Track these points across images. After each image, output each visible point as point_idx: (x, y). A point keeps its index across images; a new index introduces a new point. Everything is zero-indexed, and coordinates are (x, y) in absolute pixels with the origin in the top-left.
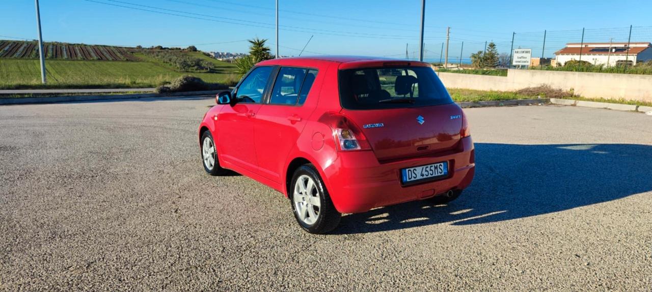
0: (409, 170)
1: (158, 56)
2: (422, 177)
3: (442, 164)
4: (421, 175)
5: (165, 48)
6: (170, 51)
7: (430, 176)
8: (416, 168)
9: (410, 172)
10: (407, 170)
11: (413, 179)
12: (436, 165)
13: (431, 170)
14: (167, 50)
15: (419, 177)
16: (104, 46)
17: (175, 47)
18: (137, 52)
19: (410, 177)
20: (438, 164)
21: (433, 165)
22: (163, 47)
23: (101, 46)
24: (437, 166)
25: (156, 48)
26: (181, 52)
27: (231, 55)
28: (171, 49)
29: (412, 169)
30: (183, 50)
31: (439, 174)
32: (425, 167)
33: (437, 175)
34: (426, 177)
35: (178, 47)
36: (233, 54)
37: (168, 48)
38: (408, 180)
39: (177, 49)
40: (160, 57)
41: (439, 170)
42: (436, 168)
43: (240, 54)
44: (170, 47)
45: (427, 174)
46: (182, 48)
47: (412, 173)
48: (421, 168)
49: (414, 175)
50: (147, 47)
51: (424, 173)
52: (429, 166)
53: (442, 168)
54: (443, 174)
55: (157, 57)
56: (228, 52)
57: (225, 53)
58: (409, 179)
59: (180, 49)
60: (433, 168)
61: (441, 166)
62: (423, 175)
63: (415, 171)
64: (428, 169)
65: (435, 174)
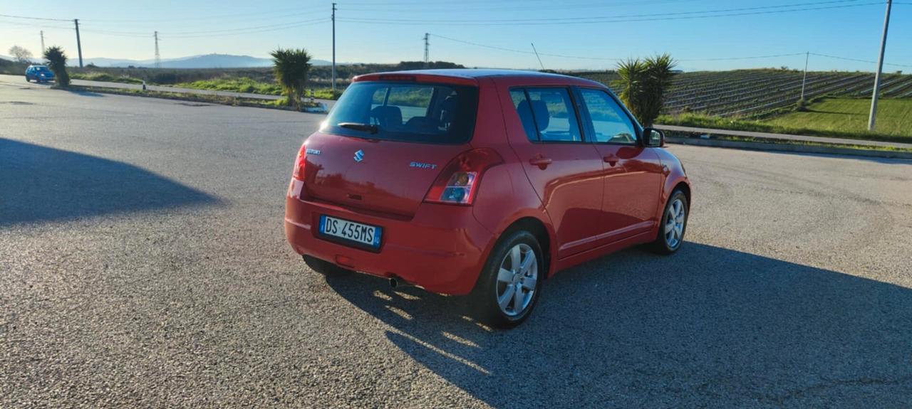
0: (328, 219)
2: (342, 236)
3: (374, 228)
4: (343, 233)
7: (353, 238)
8: (338, 221)
9: (329, 222)
10: (327, 218)
11: (331, 233)
12: (365, 226)
13: (356, 231)
15: (339, 234)
19: (328, 229)
20: (368, 227)
21: (361, 225)
24: (366, 228)
29: (333, 220)
31: (366, 242)
32: (349, 223)
33: (363, 241)
34: (348, 238)
38: (325, 232)
41: (368, 236)
42: (364, 231)
45: (350, 234)
47: (332, 225)
48: (345, 222)
49: (333, 228)
51: (347, 230)
52: (356, 224)
53: (373, 234)
54: (372, 243)
58: (327, 231)
60: (360, 229)
61: (372, 231)
62: (344, 233)
63: (335, 223)
64: (353, 228)
65: (361, 239)
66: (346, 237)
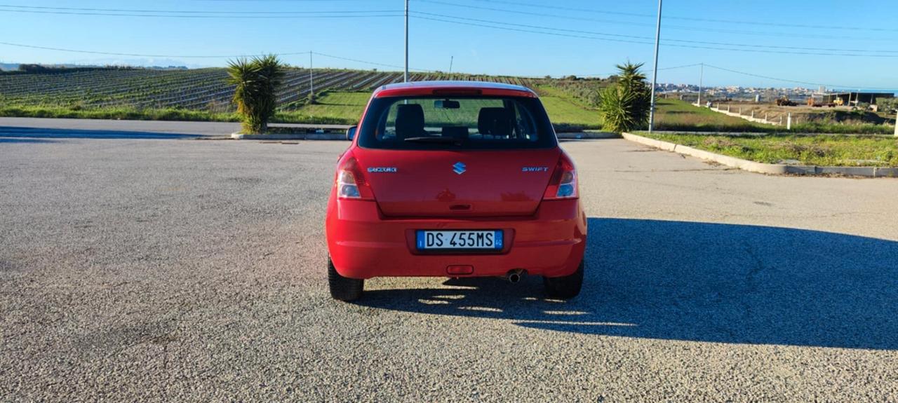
0: (428, 234)
1: (567, 88)
2: (452, 246)
3: (493, 233)
4: (451, 243)
5: (579, 79)
6: (584, 82)
7: (467, 246)
8: (442, 232)
9: (430, 236)
10: (426, 233)
11: (435, 246)
12: (480, 233)
13: (469, 238)
14: (580, 81)
15: (447, 245)
16: (508, 77)
17: (593, 77)
18: (544, 84)
19: (430, 243)
20: (485, 233)
21: (476, 233)
22: (577, 77)
23: (504, 77)
24: (482, 234)
25: (568, 78)
26: (599, 83)
27: (675, 87)
28: (588, 80)
29: (435, 233)
30: (603, 80)
31: (485, 246)
32: (458, 233)
33: (480, 246)
34: (460, 247)
35: (597, 77)
36: (679, 85)
37: (583, 79)
38: (426, 247)
39: (594, 79)
40: (569, 90)
41: (486, 241)
42: (480, 237)
43: (689, 86)
44: (585, 78)
45: (462, 243)
46: (601, 78)
47: (435, 238)
48: (453, 233)
49: (436, 241)
50: (558, 78)
51: (457, 240)
52: (468, 233)
53: (493, 238)
54: (493, 246)
55: (565, 91)
56: (672, 83)
57: (667, 85)
58: (428, 245)
59: (598, 79)
60: (474, 237)
61: (491, 235)
62: (454, 244)
63: (439, 236)
64: (465, 237)
65: (478, 245)
66: (457, 246)
